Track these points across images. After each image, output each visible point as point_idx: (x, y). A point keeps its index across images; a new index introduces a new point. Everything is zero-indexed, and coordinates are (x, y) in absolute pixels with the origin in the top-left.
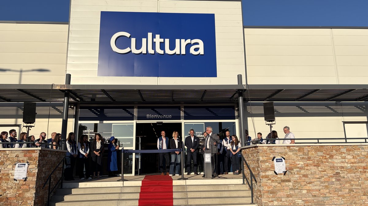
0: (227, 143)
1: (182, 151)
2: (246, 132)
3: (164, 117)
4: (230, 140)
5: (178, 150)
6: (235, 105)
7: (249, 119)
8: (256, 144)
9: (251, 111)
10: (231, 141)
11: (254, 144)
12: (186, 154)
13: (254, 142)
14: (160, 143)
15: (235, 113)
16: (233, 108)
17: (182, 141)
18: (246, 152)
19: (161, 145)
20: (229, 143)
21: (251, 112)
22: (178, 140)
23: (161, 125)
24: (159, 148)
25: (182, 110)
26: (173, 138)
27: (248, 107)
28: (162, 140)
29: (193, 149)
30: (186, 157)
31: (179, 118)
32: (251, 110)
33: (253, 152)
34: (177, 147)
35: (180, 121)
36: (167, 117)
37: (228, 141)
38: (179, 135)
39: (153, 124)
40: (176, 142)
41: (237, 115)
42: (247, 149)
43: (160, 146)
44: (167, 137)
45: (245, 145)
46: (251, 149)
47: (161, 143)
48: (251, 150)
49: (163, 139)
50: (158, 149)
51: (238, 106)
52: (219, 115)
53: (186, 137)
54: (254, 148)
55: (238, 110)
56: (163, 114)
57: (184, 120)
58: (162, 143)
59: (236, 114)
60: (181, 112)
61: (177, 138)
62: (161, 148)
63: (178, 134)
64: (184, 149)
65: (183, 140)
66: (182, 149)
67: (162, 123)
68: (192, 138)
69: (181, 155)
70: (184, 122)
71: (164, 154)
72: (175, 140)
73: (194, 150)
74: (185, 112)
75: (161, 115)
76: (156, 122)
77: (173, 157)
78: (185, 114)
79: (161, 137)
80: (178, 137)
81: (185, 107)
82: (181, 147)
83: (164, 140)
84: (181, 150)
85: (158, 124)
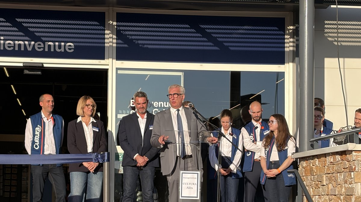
0: (255, 141)
1: (108, 160)
2: (316, 104)
3: (49, 46)
4: (262, 131)
5: (93, 156)
6: (288, 16)
7: (330, 63)
8: (346, 142)
9: (338, 37)
10: (266, 133)
11: (340, 143)
12: (121, 171)
13: (339, 139)
14: (34, 135)
15: (284, 43)
16: (280, 24)
17: (109, 128)
18: (311, 170)
19: (37, 140)
20: (261, 140)
21: (338, 41)
22: (94, 125)
23: (40, 73)
24: (33, 149)
25: (111, 27)
26: (79, 119)
27: (329, 25)
28: (43, 125)
29: (142, 155)
30: (119, 180)
31: (100, 54)
32: (338, 33)
33: (336, 168)
34: (90, 149)
35: (102, 62)
36: (60, 47)
37: (258, 131)
38: (97, 111)
39: (10, 69)
40: (89, 132)
41: (291, 49)
42: (317, 161)
43: (33, 142)
44: (59, 114)
45: (312, 147)
46: (330, 159)
47: (37, 133)
48: (328, 163)
49: (45, 119)
50: (27, 154)
51: (296, 20)
52: (231, 48)
53: (121, 116)
54: (338, 157)
55: (296, 34)
56: (43, 39)
57: (114, 61)
58: (41, 133)
59: (289, 46)
60: (107, 32)
61: (92, 120)
62: (38, 151)
63: (93, 106)
64: (113, 157)
65: (112, 127)
66: (109, 154)
67: (41, 68)
68: (140, 119)
69: (103, 176)
70: (117, 69)
71: (47, 170)
72: (84, 124)
73: (146, 159)
74: (119, 35)
75: (37, 39)
76: (21, 65)
77: (77, 180)
78: (120, 41)
79: (37, 115)
80: (96, 117)
81: (121, 17)
82: (103, 147)
83: (49, 124)
84: (103, 157)
85: (26, 72)
